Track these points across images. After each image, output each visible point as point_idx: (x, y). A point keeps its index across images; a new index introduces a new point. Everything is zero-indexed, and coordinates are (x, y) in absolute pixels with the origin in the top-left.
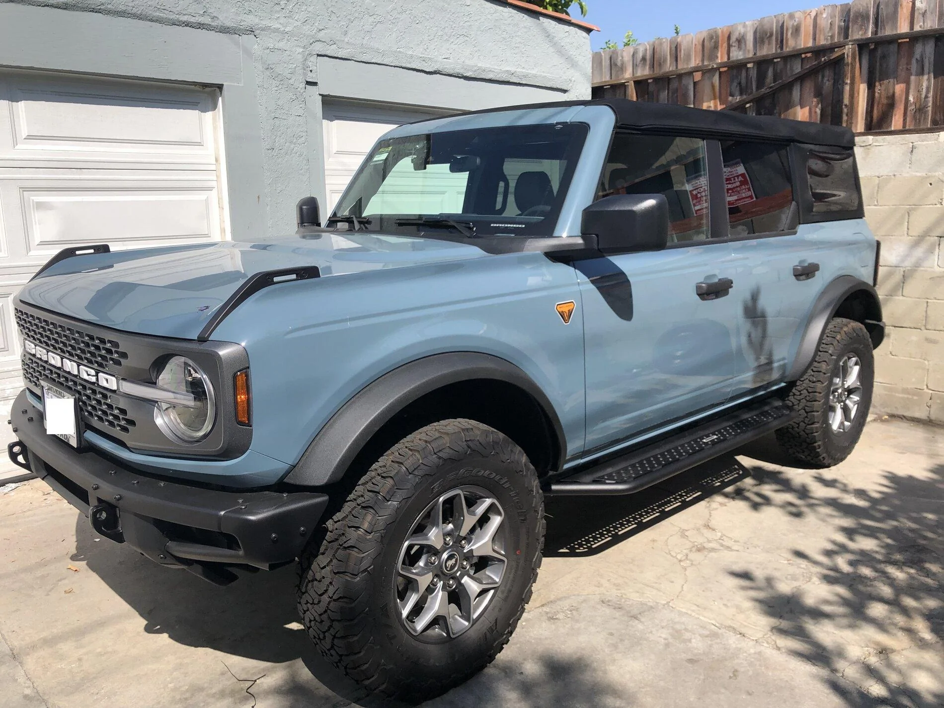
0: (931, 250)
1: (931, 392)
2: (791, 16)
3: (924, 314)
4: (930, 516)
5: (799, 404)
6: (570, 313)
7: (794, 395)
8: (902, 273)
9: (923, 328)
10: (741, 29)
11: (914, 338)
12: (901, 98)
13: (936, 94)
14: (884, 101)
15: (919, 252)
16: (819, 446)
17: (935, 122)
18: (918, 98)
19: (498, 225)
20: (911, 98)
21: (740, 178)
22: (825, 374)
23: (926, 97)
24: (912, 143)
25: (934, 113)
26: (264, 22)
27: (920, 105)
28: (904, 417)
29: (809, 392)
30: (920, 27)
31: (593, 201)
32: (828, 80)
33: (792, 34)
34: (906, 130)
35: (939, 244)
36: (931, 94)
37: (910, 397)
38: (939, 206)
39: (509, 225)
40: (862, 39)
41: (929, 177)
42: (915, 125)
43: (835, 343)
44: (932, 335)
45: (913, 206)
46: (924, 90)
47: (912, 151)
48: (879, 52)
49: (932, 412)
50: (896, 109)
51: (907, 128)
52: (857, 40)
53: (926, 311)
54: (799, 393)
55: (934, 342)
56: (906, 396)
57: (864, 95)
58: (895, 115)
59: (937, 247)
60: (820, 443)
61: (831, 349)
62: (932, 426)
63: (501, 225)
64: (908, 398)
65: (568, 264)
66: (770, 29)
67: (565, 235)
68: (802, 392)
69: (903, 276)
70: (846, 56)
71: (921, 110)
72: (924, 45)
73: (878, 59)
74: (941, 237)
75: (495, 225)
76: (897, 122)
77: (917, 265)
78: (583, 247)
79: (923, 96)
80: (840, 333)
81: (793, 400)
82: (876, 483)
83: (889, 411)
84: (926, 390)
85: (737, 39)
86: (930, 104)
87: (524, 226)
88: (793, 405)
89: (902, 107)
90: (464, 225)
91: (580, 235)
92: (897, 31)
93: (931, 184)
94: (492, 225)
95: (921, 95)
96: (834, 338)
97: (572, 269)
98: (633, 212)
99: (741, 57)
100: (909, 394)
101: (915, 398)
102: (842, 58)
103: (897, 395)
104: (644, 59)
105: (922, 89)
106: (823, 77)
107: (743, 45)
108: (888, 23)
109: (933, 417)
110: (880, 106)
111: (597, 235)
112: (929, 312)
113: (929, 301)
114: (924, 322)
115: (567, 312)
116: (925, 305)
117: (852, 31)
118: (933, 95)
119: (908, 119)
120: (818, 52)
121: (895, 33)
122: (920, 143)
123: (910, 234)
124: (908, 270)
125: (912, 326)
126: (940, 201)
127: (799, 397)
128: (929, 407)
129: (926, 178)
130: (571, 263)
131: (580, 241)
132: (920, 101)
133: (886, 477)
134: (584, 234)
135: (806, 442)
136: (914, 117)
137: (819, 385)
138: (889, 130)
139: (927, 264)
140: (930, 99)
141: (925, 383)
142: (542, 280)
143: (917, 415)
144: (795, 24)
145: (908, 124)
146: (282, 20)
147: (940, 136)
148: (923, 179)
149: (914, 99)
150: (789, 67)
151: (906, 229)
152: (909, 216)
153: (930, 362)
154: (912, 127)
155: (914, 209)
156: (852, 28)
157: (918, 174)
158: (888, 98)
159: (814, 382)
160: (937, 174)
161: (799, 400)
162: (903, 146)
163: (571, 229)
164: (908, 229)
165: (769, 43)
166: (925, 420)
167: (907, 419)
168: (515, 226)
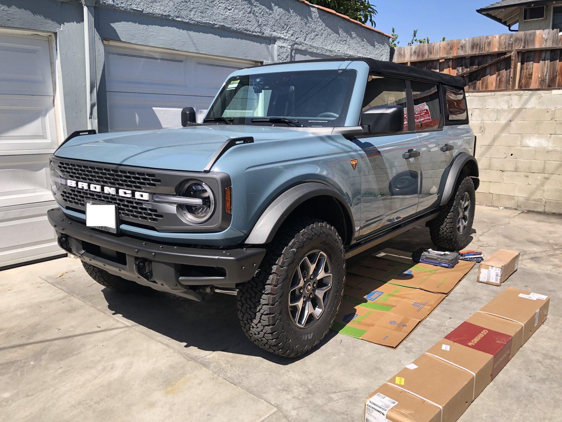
1: (546, 200)
2: (487, 37)
8: (535, 150)
9: (543, 173)
10: (463, 42)
11: (539, 177)
12: (535, 75)
13: (550, 74)
14: (528, 76)
17: (549, 86)
18: (542, 76)
19: (313, 121)
20: (539, 76)
21: (425, 111)
23: (546, 75)
24: (540, 94)
25: (549, 82)
26: (279, 35)
27: (543, 78)
28: (534, 211)
30: (545, 45)
32: (503, 66)
33: (487, 45)
35: (551, 138)
36: (548, 74)
37: (537, 202)
38: (551, 121)
39: (319, 121)
40: (519, 50)
44: (547, 176)
45: (540, 121)
46: (545, 72)
47: (539, 98)
48: (526, 55)
52: (516, 50)
55: (548, 179)
56: (535, 202)
57: (519, 73)
58: (532, 82)
62: (546, 214)
64: (536, 203)
65: (352, 141)
66: (477, 42)
70: (512, 56)
71: (543, 80)
72: (546, 53)
73: (525, 59)
74: (551, 135)
76: (532, 86)
83: (528, 209)
84: (543, 199)
85: (461, 46)
86: (547, 78)
87: (327, 122)
89: (535, 79)
92: (534, 47)
93: (548, 112)
94: (309, 121)
95: (544, 74)
99: (463, 54)
101: (539, 203)
102: (510, 57)
103: (531, 202)
104: (415, 52)
106: (501, 65)
107: (464, 49)
108: (530, 43)
109: (546, 210)
110: (526, 78)
111: (369, 126)
112: (545, 166)
113: (546, 161)
114: (543, 170)
115: (354, 164)
117: (514, 46)
119: (538, 84)
120: (499, 54)
121: (533, 48)
122: (543, 94)
123: (538, 133)
124: (538, 149)
126: (552, 119)
128: (545, 206)
129: (546, 109)
130: (354, 140)
131: (360, 128)
132: (544, 76)
136: (540, 84)
138: (529, 89)
140: (548, 76)
141: (543, 196)
143: (539, 210)
144: (489, 41)
146: (285, 34)
147: (552, 92)
150: (485, 59)
152: (538, 125)
153: (546, 187)
156: (515, 44)
157: (543, 108)
160: (550, 108)
162: (536, 96)
165: (476, 49)
166: (543, 212)
167: (535, 212)
168: (322, 121)
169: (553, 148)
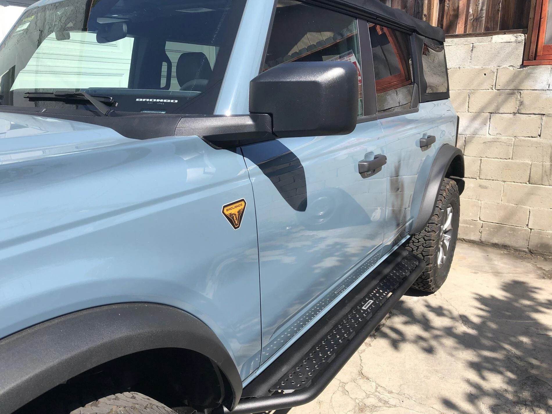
0: (484, 123)
1: (482, 222)
3: (479, 168)
4: (525, 339)
5: (417, 249)
6: (241, 214)
7: (413, 242)
8: (464, 139)
9: (478, 178)
11: (471, 185)
12: (463, 11)
13: (489, 7)
14: (452, 13)
15: (476, 124)
16: (431, 281)
17: (487, 29)
18: (476, 11)
19: (144, 100)
20: (471, 11)
22: (437, 225)
23: (482, 10)
24: (473, 44)
25: (487, 22)
27: (477, 16)
28: (464, 239)
29: (425, 240)
31: (260, 72)
34: (467, 34)
35: (490, 119)
36: (485, 8)
38: (490, 90)
39: (158, 100)
41: (484, 69)
42: (473, 30)
43: (443, 199)
44: (484, 183)
45: (473, 91)
47: (472, 50)
49: (482, 236)
50: (459, 19)
51: (467, 33)
53: (480, 166)
54: (417, 241)
55: (485, 188)
56: (465, 225)
57: (437, 8)
58: (459, 23)
59: (489, 120)
60: (432, 278)
61: (440, 204)
62: (483, 246)
63: (148, 100)
64: (467, 227)
65: (235, 151)
67: (228, 112)
68: (420, 240)
69: (465, 141)
71: (477, 19)
74: (491, 113)
75: (141, 100)
76: (460, 29)
77: (475, 134)
78: (253, 130)
79: (479, 9)
80: (445, 190)
81: (412, 246)
82: (472, 306)
84: (479, 221)
86: (484, 15)
87: (176, 101)
88: (413, 250)
89: (464, 17)
90: (103, 100)
91: (249, 113)
93: (485, 74)
94: (137, 100)
96: (442, 195)
97: (239, 157)
98: (315, 84)
100: (467, 224)
101: (471, 226)
105: (479, 4)
109: (483, 240)
110: (448, 16)
111: (271, 115)
112: (482, 167)
113: (482, 159)
114: (479, 173)
115: (237, 214)
116: (480, 161)
118: (487, 8)
119: (468, 27)
122: (478, 44)
123: (470, 110)
124: (468, 137)
125: (470, 177)
126: (492, 87)
127: (417, 244)
128: (481, 233)
129: (482, 70)
130: (238, 149)
131: (249, 121)
133: (477, 299)
134: (254, 113)
135: (422, 278)
136: (473, 25)
137: (432, 234)
138: (455, 34)
139: (481, 132)
140: (484, 12)
141: (479, 216)
142: (205, 173)
143: (472, 238)
145: (468, 30)
147: (493, 38)
148: (480, 70)
149: (473, 11)
151: (467, 107)
152: (469, 98)
153: (482, 202)
154: (470, 32)
155: (473, 93)
157: (476, 67)
158: (454, 10)
159: (428, 232)
160: (489, 67)
161: (418, 247)
162: (466, 46)
163: (235, 106)
164: (468, 107)
166: (478, 242)
167: (466, 242)
168: (165, 101)
169: (493, 137)
